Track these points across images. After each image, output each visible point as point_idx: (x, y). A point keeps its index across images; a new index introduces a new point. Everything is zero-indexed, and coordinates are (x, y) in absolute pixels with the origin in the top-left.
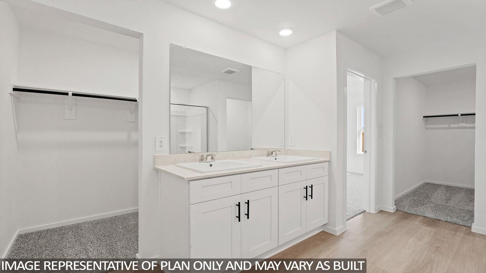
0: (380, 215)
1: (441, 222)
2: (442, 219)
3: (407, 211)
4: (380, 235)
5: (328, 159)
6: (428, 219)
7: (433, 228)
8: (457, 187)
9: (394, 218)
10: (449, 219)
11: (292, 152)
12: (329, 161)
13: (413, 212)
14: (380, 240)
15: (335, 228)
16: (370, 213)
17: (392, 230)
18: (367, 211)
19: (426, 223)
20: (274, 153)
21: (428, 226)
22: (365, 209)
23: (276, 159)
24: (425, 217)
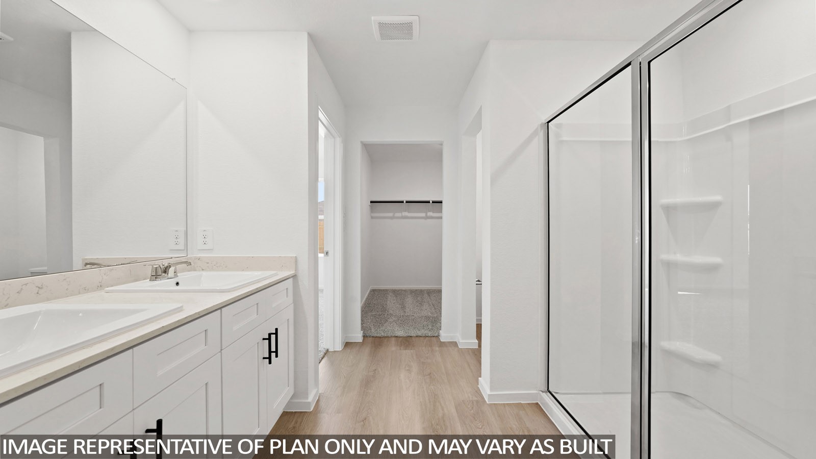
0: (349, 351)
1: (413, 338)
2: (412, 335)
3: (376, 335)
4: (367, 383)
5: (292, 272)
6: (401, 339)
7: (411, 349)
8: (402, 290)
9: (367, 350)
10: (419, 333)
11: (208, 263)
12: (294, 277)
13: (383, 334)
14: (372, 391)
15: (307, 398)
16: (335, 351)
17: (375, 370)
18: (331, 350)
19: (401, 345)
20: (171, 270)
21: (406, 349)
22: (327, 347)
23: (177, 284)
24: (396, 337)
